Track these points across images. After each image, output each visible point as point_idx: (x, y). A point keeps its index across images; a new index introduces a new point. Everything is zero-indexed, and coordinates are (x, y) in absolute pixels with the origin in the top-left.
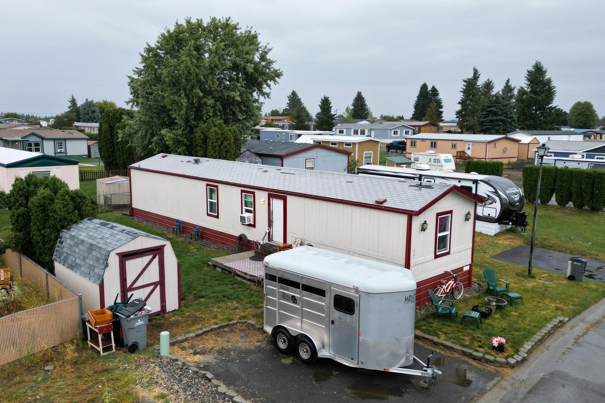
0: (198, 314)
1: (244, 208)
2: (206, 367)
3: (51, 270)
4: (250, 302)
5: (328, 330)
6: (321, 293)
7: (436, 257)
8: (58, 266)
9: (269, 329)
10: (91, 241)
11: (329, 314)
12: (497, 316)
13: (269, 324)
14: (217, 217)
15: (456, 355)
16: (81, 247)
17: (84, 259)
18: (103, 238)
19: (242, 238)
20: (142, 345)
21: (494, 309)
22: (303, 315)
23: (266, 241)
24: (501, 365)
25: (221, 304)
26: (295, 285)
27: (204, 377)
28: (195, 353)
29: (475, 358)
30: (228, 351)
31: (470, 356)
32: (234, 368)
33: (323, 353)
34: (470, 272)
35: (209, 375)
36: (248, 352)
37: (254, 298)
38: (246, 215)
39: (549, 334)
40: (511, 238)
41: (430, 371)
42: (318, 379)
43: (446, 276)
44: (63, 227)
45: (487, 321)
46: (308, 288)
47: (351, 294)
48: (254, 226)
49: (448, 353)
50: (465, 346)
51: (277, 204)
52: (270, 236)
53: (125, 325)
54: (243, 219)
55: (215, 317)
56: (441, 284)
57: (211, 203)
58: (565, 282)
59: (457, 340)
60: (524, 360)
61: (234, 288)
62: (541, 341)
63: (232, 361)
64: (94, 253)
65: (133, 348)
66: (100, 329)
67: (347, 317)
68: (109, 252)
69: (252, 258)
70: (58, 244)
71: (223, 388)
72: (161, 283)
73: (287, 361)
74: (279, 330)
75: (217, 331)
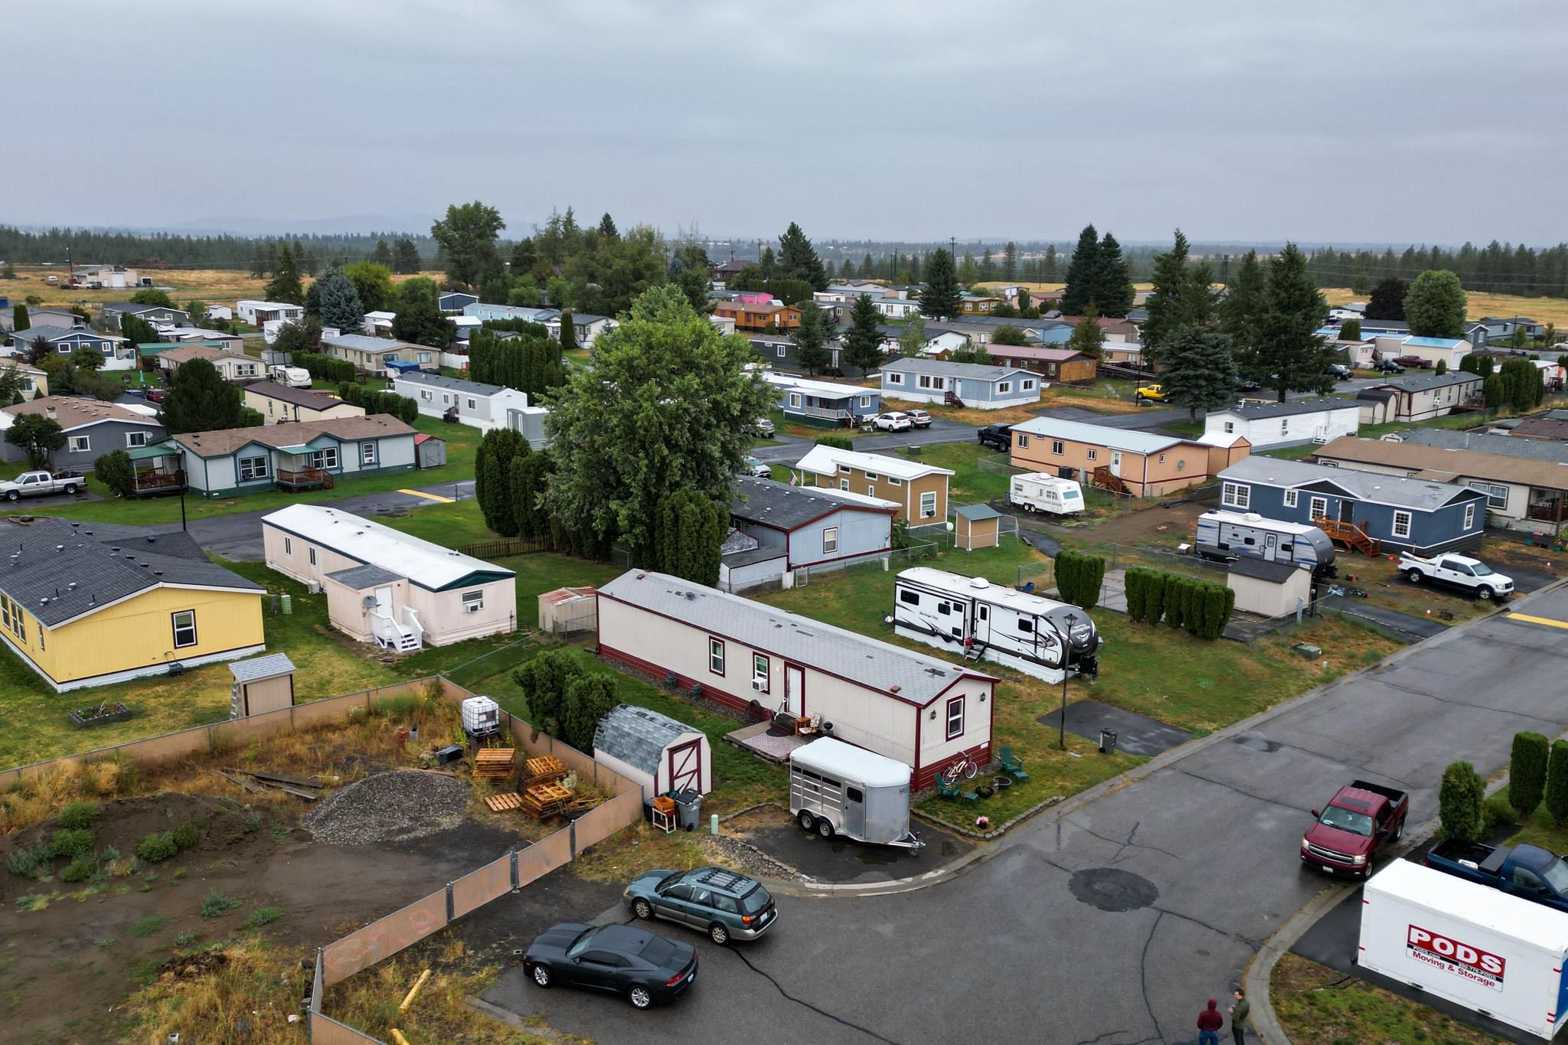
0: (730, 797)
1: (756, 671)
2: (749, 842)
3: (591, 754)
4: (774, 785)
5: (844, 815)
6: (838, 785)
7: (948, 740)
8: (598, 752)
9: (795, 812)
10: (638, 735)
11: (843, 801)
12: (998, 796)
13: (795, 807)
14: (723, 675)
15: (949, 832)
16: (628, 739)
17: (633, 751)
18: (648, 732)
19: (754, 705)
20: (696, 826)
21: (995, 790)
22: (823, 801)
23: (782, 711)
24: (980, 839)
25: (748, 787)
26: (817, 777)
27: (750, 849)
28: (737, 832)
29: (961, 834)
30: (763, 830)
31: (958, 832)
32: (770, 842)
33: (840, 831)
34: (989, 749)
35: (754, 848)
36: (779, 831)
37: (777, 780)
38: (759, 680)
39: (1037, 812)
40: (1074, 689)
41: (917, 844)
42: (835, 850)
43: (958, 757)
44: (601, 715)
45: (986, 801)
46: (826, 780)
47: (860, 788)
48: (768, 692)
49: (943, 830)
50: (956, 824)
51: (795, 676)
52: (786, 707)
53: (683, 810)
54: (756, 686)
55: (746, 800)
56: (952, 766)
57: (715, 658)
58: (1094, 755)
59: (953, 820)
60: (1001, 835)
61: (754, 769)
62: (1024, 819)
63: (767, 837)
64: (644, 747)
65: (690, 828)
66: (667, 813)
67: (857, 805)
68: (662, 748)
69: (769, 733)
70: (597, 732)
71: (766, 857)
72: (698, 770)
73: (811, 837)
74: (803, 813)
75: (750, 813)
